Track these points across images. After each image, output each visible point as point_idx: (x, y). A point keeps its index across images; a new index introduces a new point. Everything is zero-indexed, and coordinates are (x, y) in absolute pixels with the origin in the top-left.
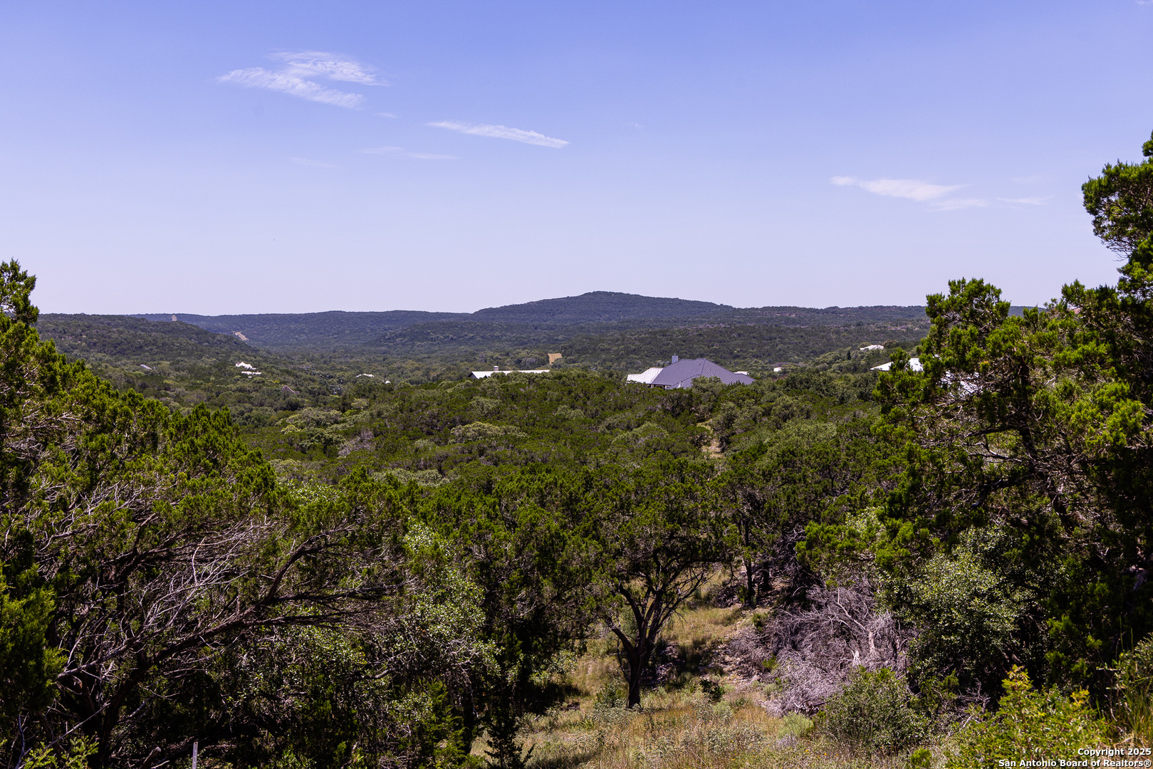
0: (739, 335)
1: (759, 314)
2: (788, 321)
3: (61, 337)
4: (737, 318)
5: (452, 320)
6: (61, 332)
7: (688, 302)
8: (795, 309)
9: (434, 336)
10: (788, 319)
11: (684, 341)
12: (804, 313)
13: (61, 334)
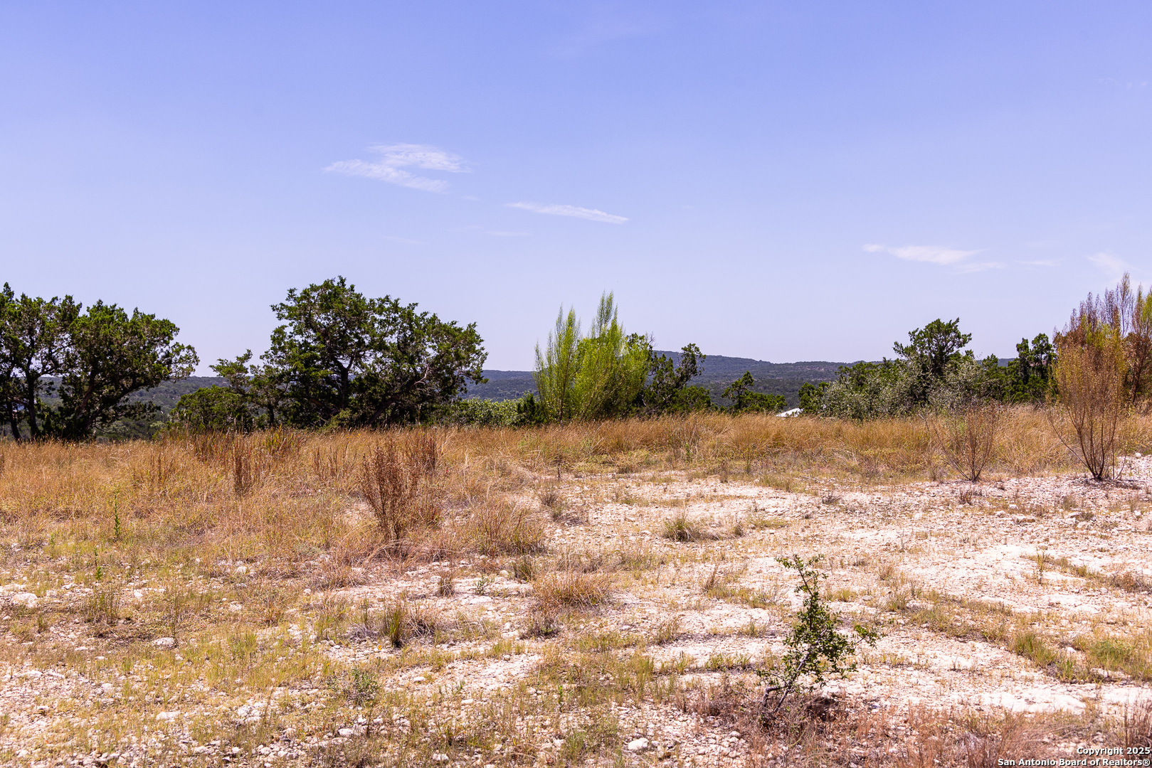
0: (765, 388)
1: (792, 369)
2: (816, 374)
3: (172, 397)
4: (771, 372)
5: (520, 377)
6: (172, 392)
7: (730, 358)
8: (825, 363)
9: (501, 392)
10: (817, 373)
11: (715, 394)
12: (832, 367)
13: (172, 395)
